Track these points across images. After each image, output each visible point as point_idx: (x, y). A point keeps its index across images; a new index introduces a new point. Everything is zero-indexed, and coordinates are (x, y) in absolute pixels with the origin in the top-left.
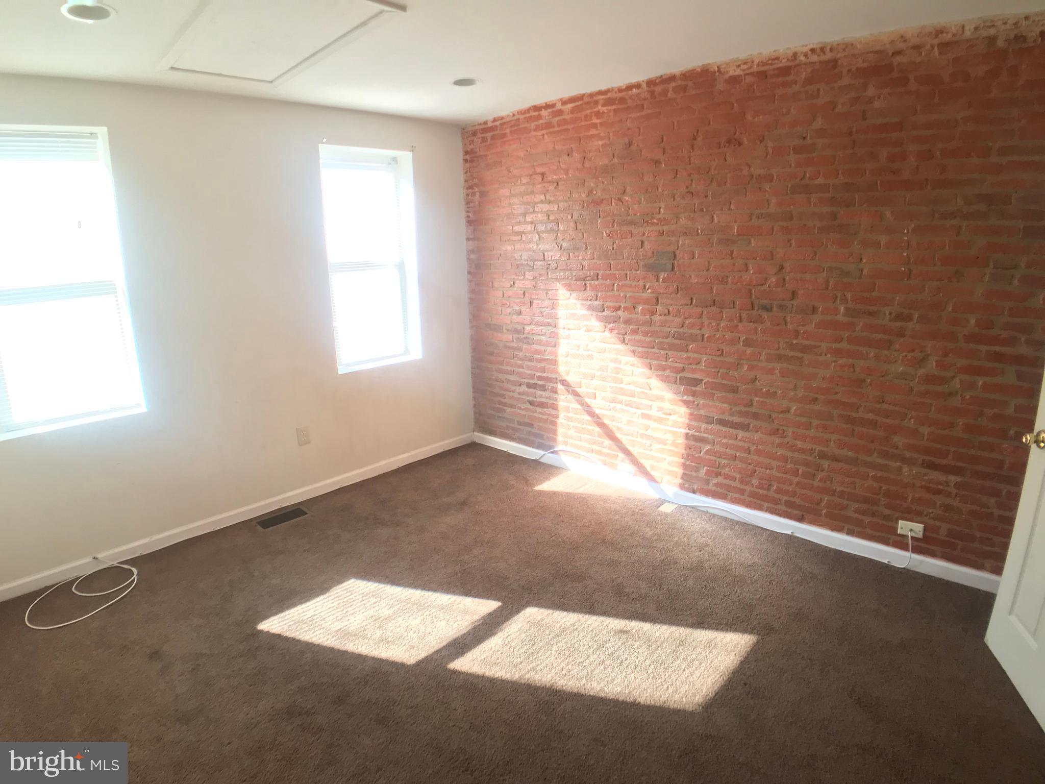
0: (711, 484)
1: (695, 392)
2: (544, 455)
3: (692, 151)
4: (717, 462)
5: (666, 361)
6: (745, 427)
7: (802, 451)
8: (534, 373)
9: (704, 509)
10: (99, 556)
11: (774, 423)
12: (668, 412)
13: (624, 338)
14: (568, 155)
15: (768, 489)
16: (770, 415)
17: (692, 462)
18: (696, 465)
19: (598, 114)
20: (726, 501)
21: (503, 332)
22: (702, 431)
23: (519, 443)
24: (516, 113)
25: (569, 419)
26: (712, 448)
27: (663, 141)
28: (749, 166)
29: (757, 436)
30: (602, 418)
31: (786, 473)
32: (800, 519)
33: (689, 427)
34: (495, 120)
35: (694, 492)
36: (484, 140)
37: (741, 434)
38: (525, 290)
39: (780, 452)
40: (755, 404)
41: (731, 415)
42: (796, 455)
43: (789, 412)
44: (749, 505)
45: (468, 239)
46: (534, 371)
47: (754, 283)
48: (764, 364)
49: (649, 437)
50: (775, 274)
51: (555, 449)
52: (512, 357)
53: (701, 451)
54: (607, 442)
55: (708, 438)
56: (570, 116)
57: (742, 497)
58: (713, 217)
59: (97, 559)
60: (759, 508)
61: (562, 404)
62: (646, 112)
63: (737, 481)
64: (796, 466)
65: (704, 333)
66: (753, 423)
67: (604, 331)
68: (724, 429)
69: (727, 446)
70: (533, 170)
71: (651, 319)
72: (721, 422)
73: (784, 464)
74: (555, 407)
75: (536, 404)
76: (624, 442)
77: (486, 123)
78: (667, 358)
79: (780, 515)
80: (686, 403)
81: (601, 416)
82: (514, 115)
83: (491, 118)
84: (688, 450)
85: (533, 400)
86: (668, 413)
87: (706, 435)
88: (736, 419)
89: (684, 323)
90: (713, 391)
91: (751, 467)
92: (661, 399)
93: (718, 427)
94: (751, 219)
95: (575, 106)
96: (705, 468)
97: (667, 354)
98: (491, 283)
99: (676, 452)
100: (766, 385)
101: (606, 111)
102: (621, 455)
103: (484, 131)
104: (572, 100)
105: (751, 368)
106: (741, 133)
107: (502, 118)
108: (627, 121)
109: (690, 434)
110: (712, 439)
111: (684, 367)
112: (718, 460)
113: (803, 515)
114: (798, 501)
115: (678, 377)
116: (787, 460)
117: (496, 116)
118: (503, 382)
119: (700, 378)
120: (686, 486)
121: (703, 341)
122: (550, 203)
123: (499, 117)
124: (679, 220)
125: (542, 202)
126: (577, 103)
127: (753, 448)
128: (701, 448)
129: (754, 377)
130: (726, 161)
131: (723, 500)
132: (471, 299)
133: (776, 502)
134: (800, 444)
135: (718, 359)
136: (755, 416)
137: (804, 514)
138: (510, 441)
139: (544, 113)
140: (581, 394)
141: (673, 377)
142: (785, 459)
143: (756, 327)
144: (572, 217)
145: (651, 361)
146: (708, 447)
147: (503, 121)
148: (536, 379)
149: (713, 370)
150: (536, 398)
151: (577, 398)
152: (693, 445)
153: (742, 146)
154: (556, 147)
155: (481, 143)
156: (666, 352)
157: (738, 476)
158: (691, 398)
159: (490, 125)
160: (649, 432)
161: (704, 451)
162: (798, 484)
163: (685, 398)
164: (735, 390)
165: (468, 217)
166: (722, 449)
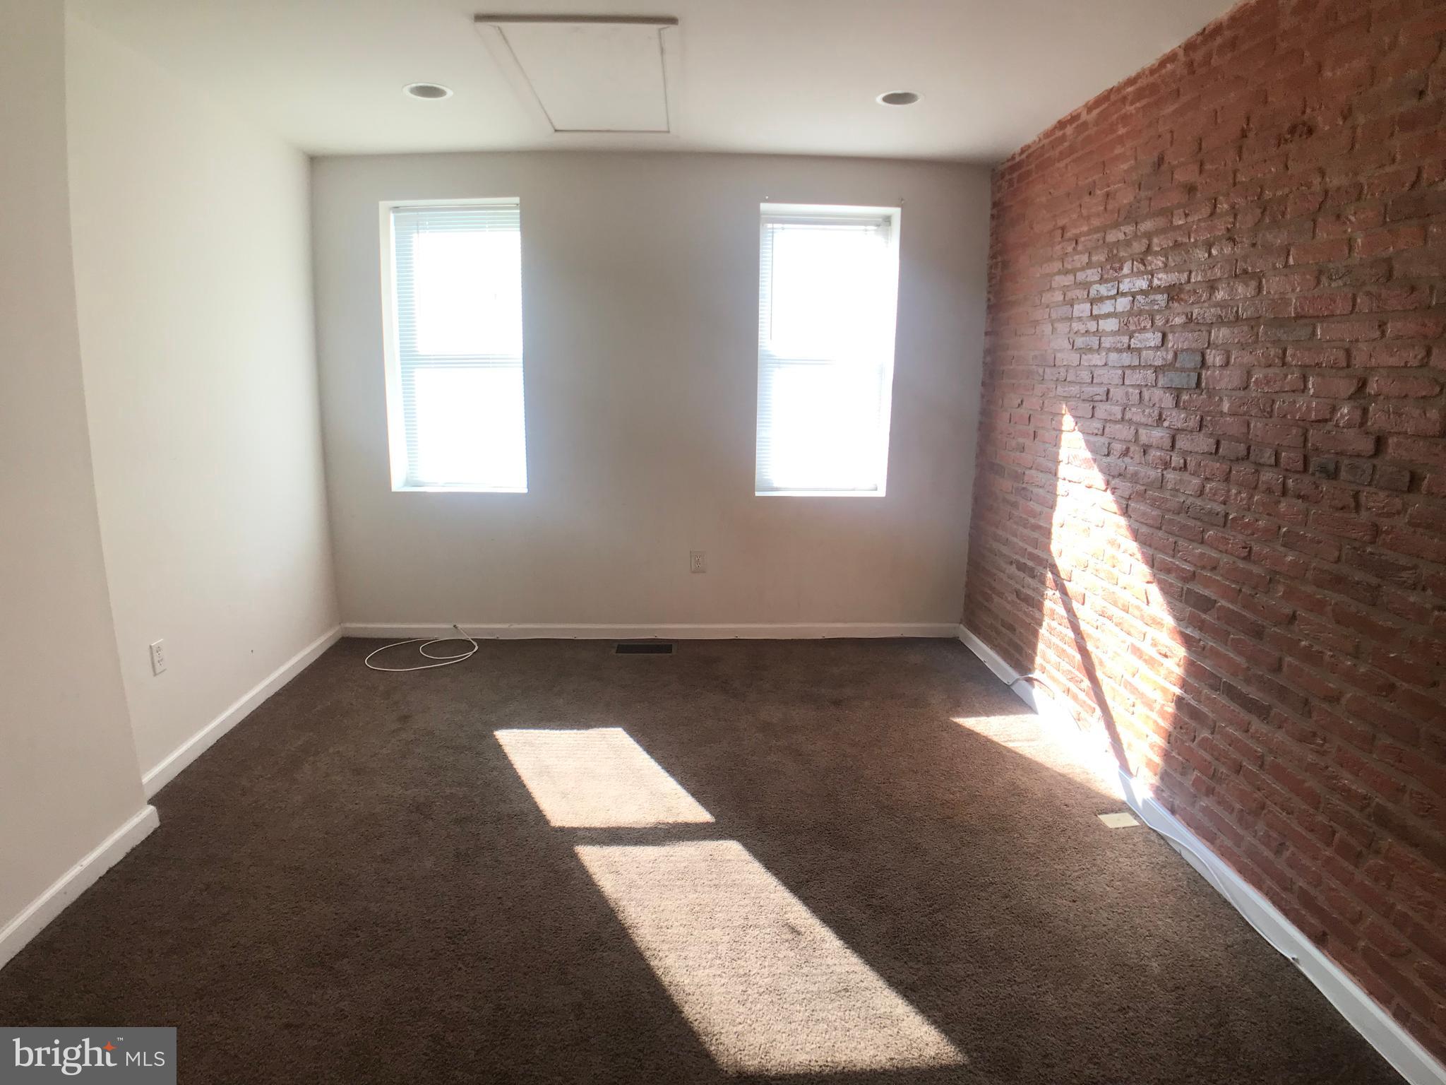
0: (1197, 807)
1: (1203, 621)
2: (1017, 680)
3: (1238, 159)
4: (1213, 768)
5: (1173, 557)
6: (1262, 712)
7: (1347, 794)
8: (1026, 546)
9: (1177, 848)
10: (459, 626)
11: (1311, 717)
12: (1164, 650)
13: (1127, 505)
14: (1090, 194)
15: (1278, 852)
16: (1307, 700)
17: (1179, 755)
18: (1184, 761)
19: (1125, 119)
20: (1212, 848)
21: (1003, 477)
22: (1202, 700)
23: (998, 653)
24: (1042, 137)
25: (1051, 630)
26: (1210, 737)
27: (1200, 149)
28: (1322, 173)
29: (1280, 736)
30: (1086, 640)
31: (1312, 831)
32: (1319, 940)
33: (1184, 685)
34: (1023, 151)
35: (1173, 811)
36: (1011, 182)
37: (1257, 725)
38: (1031, 412)
39: (1311, 783)
40: (1285, 668)
41: (1248, 681)
42: (1335, 800)
43: (1338, 700)
44: (1242, 870)
45: (986, 334)
46: (1027, 543)
47: (1313, 416)
48: (1309, 589)
49: (1134, 690)
50: (1350, 398)
51: (1030, 676)
52: (1008, 518)
53: (1195, 737)
54: (1086, 683)
55: (1206, 716)
56: (1095, 128)
57: (1236, 849)
58: (1260, 283)
59: (456, 628)
60: (1258, 884)
61: (1048, 604)
62: (1184, 99)
63: (1235, 814)
64: (1332, 823)
65: (1230, 512)
66: (1279, 709)
67: (1105, 490)
68: (1234, 706)
69: (1232, 742)
70: (1054, 223)
71: (1163, 475)
72: (1231, 692)
73: (1312, 811)
74: (1039, 606)
75: (1022, 597)
76: (1104, 688)
77: (1013, 158)
78: (1175, 550)
79: (1287, 913)
80: (1188, 641)
81: (1085, 636)
82: (1040, 140)
83: (1018, 150)
84: (1178, 730)
85: (1019, 590)
86: (1164, 652)
87: (1205, 710)
88: (1253, 693)
89: (1204, 487)
90: (1230, 629)
91: (1258, 795)
92: (1158, 623)
93: (1223, 700)
94: (1318, 283)
95: (1101, 112)
96: (1196, 772)
97: (1175, 543)
98: (1000, 400)
99: (1161, 726)
100: (1308, 635)
101: (1134, 112)
102: (1098, 711)
103: (1013, 169)
104: (1098, 102)
105: (1289, 594)
106: (1313, 110)
107: (1029, 147)
108: (1158, 122)
109: (1185, 702)
110: (1213, 720)
111: (1194, 572)
112: (1215, 763)
113: (1325, 934)
114: (1321, 900)
115: (1185, 589)
116: (1319, 802)
117: (1022, 145)
118: (996, 555)
119: (1213, 598)
120: (1164, 795)
121: (1224, 526)
122: (1067, 273)
123: (1026, 146)
124: (1214, 292)
125: (1059, 273)
126: (1104, 106)
127: (1269, 758)
128: (1195, 732)
129: (1292, 613)
130: (1288, 169)
131: (1208, 843)
132: (981, 423)
133: (1286, 885)
134: (1347, 780)
135: (1241, 564)
136: (1282, 693)
137: (1327, 931)
138: (991, 648)
139: (1069, 130)
140: (1069, 593)
141: (1178, 587)
142: (1314, 800)
143: (1307, 510)
144: (1088, 296)
145: (1156, 552)
146: (1205, 734)
147: (1030, 151)
148: (1026, 556)
149: (1233, 586)
150: (1023, 587)
151: (1065, 598)
152: (1187, 724)
153: (1314, 135)
154: (1080, 183)
155: (1008, 188)
156: (1176, 538)
157: (1238, 806)
158: (1196, 634)
159: (1017, 159)
160: (1136, 682)
161: (1200, 738)
162: (1328, 861)
163: (1188, 631)
164: (1258, 633)
165: (989, 300)
166: (1222, 745)
